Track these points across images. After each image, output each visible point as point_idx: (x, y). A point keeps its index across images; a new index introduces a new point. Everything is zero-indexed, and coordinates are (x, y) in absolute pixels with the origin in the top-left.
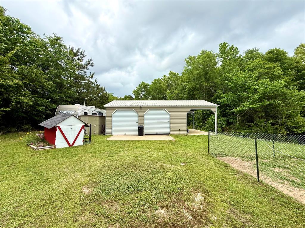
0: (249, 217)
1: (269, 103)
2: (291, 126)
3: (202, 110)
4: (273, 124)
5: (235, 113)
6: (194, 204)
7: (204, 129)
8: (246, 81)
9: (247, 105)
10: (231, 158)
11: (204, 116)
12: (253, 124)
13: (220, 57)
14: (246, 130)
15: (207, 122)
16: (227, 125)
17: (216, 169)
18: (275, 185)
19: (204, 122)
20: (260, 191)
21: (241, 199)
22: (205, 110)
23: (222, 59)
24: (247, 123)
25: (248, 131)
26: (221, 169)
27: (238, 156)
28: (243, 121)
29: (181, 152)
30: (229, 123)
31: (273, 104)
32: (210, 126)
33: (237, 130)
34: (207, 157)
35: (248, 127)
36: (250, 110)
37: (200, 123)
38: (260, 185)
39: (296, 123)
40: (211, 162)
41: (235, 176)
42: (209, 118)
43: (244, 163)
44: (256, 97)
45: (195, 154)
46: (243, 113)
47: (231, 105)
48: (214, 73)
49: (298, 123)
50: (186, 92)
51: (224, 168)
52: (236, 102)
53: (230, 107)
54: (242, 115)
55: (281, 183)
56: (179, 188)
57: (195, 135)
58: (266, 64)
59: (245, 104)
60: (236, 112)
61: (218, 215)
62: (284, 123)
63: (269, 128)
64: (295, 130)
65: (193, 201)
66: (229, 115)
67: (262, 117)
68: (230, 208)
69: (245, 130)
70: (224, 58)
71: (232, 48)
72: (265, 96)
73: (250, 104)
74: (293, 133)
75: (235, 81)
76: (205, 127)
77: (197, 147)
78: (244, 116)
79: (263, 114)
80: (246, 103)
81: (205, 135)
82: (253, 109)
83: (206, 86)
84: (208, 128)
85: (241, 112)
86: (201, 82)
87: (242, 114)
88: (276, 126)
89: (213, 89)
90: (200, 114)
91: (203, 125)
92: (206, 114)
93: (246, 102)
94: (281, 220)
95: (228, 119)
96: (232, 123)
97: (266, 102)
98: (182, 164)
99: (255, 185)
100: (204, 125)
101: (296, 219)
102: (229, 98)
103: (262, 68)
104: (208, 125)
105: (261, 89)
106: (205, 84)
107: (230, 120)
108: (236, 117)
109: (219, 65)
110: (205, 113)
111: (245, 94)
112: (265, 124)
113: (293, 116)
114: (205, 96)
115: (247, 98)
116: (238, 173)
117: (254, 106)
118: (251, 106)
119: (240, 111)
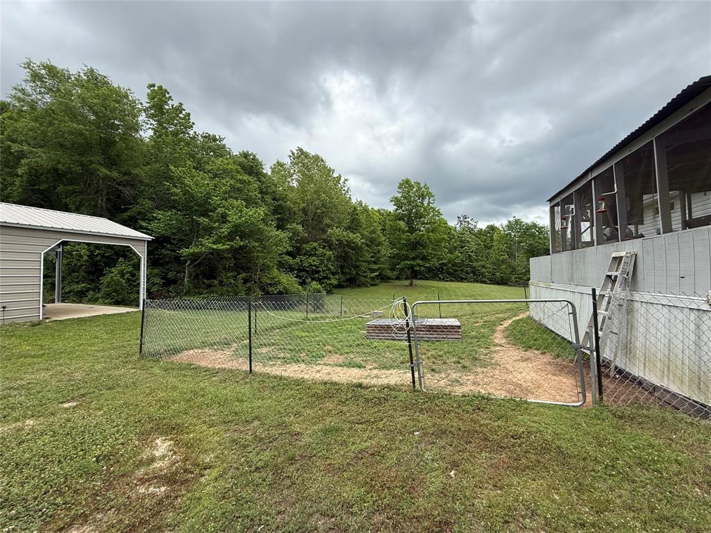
0: (256, 423)
1: (242, 243)
2: (266, 283)
3: (88, 244)
4: (245, 281)
5: (182, 259)
6: (157, 465)
7: (94, 301)
8: (208, 195)
9: (207, 244)
10: (192, 352)
11: (95, 264)
12: (216, 282)
13: (149, 117)
14: (202, 294)
15: (105, 280)
16: (164, 285)
17: (174, 380)
18: (268, 370)
19: (92, 280)
20: (256, 385)
21: (237, 407)
22: (98, 247)
23: (154, 123)
24: (205, 281)
25: (206, 296)
26: (184, 376)
27: (204, 345)
28: (197, 277)
29: (43, 375)
30: (168, 282)
31: (247, 246)
32: (116, 291)
33: (185, 295)
34: (139, 365)
35: (207, 289)
36: (212, 254)
37: (78, 283)
38: (253, 377)
39: (272, 278)
40: (157, 371)
41: (214, 379)
42: (113, 270)
43: (219, 354)
44: (225, 230)
45: (98, 367)
46: (197, 260)
47: (174, 239)
48: (132, 149)
49: (273, 278)
50: (18, 176)
51: (190, 374)
52: (186, 235)
53: (172, 244)
54: (195, 263)
55: (274, 365)
56: (98, 457)
57: (76, 317)
58: (238, 172)
59: (205, 242)
60: (184, 256)
61: (213, 450)
62: (259, 279)
63: (240, 288)
64: (270, 289)
65: (152, 460)
66: (167, 263)
67: (229, 270)
68: (227, 428)
69: (200, 294)
70: (160, 123)
71: (179, 109)
72: (237, 231)
73: (214, 243)
74: (268, 293)
75: (187, 188)
76: (100, 295)
77: (97, 348)
78: (199, 265)
79: (232, 263)
80: (207, 239)
81: (110, 315)
82: (218, 252)
83: (106, 178)
84: (108, 295)
85: (194, 257)
86: (92, 162)
87: (195, 260)
88: (248, 284)
89: (127, 192)
90: (81, 256)
91: (88, 290)
92: (103, 256)
93: (207, 237)
94: (288, 405)
95: (163, 273)
96: (174, 281)
97: (238, 242)
98: (66, 405)
99: (247, 380)
100: (97, 289)
101: (299, 396)
102: (173, 224)
103: (232, 178)
104: (107, 287)
105: (233, 218)
106: (104, 171)
107: (171, 275)
108: (185, 268)
109: (146, 134)
110: (99, 254)
111: (204, 220)
112: (234, 280)
113: (268, 267)
114: (102, 207)
115: (208, 231)
116: (217, 372)
117: (220, 246)
118: (215, 247)
119: (193, 254)
